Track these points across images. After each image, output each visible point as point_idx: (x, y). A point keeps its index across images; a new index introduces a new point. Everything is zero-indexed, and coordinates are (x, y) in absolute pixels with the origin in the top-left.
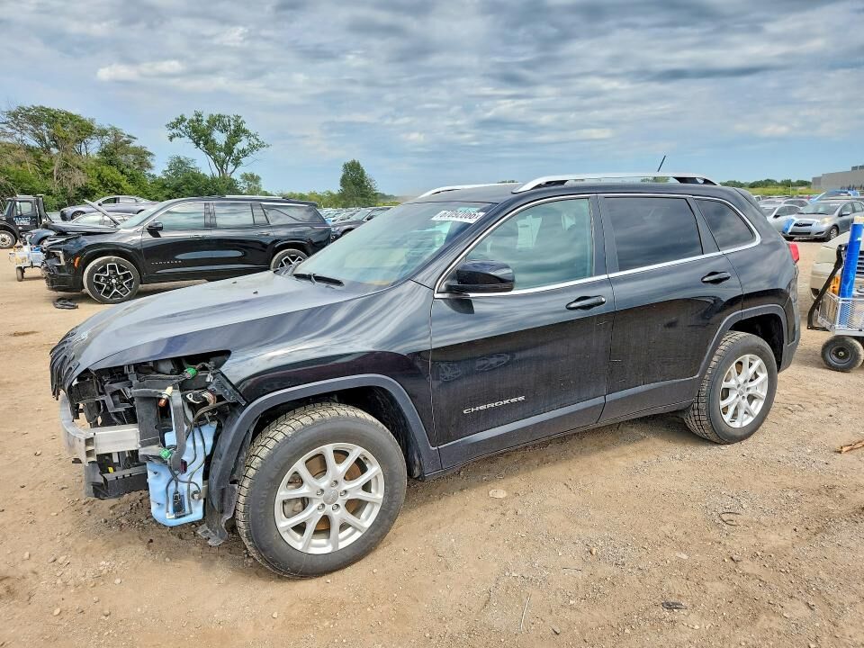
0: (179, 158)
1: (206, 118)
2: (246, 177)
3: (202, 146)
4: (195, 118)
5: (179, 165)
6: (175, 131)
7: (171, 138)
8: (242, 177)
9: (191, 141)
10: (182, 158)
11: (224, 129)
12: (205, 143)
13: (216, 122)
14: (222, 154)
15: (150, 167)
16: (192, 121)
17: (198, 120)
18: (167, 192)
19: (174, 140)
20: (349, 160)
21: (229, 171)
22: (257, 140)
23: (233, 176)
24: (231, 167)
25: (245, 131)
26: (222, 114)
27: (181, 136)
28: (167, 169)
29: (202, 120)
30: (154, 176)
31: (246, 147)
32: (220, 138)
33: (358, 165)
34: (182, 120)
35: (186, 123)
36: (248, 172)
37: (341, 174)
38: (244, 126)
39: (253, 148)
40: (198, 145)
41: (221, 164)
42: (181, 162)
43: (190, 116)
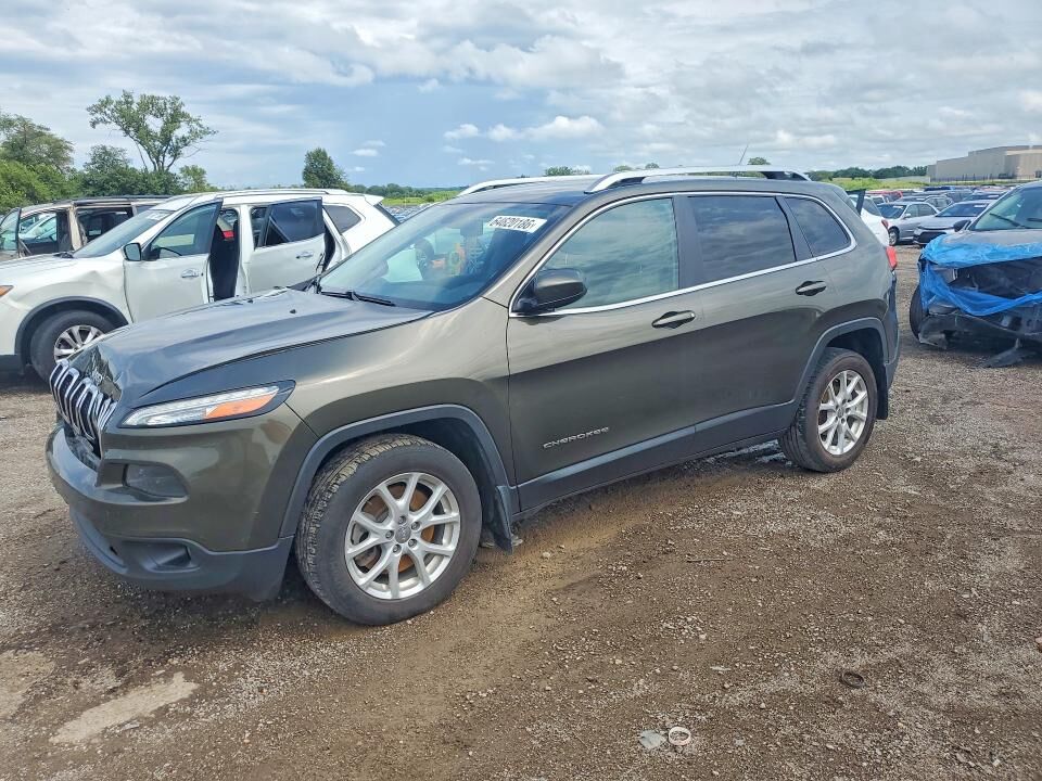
0: (104, 148)
1: (137, 99)
2: (186, 171)
3: (132, 133)
4: (123, 99)
5: (104, 157)
6: (98, 116)
7: (94, 124)
8: (182, 170)
9: (119, 127)
10: (108, 149)
11: (160, 113)
12: (137, 131)
13: (149, 104)
14: (157, 143)
15: (67, 159)
16: (119, 103)
17: (127, 102)
18: (90, 191)
19: (97, 126)
20: (312, 149)
21: (166, 164)
22: (200, 126)
23: (171, 170)
24: (168, 160)
25: (184, 115)
26: (156, 95)
27: (106, 122)
28: (89, 161)
29: (131, 103)
30: (73, 171)
31: (186, 135)
32: (155, 124)
33: (325, 154)
34: (107, 102)
35: (112, 106)
36: (190, 165)
37: (303, 165)
38: (183, 109)
39: (196, 135)
40: (127, 132)
41: (156, 155)
42: (106, 153)
43: (117, 97)
